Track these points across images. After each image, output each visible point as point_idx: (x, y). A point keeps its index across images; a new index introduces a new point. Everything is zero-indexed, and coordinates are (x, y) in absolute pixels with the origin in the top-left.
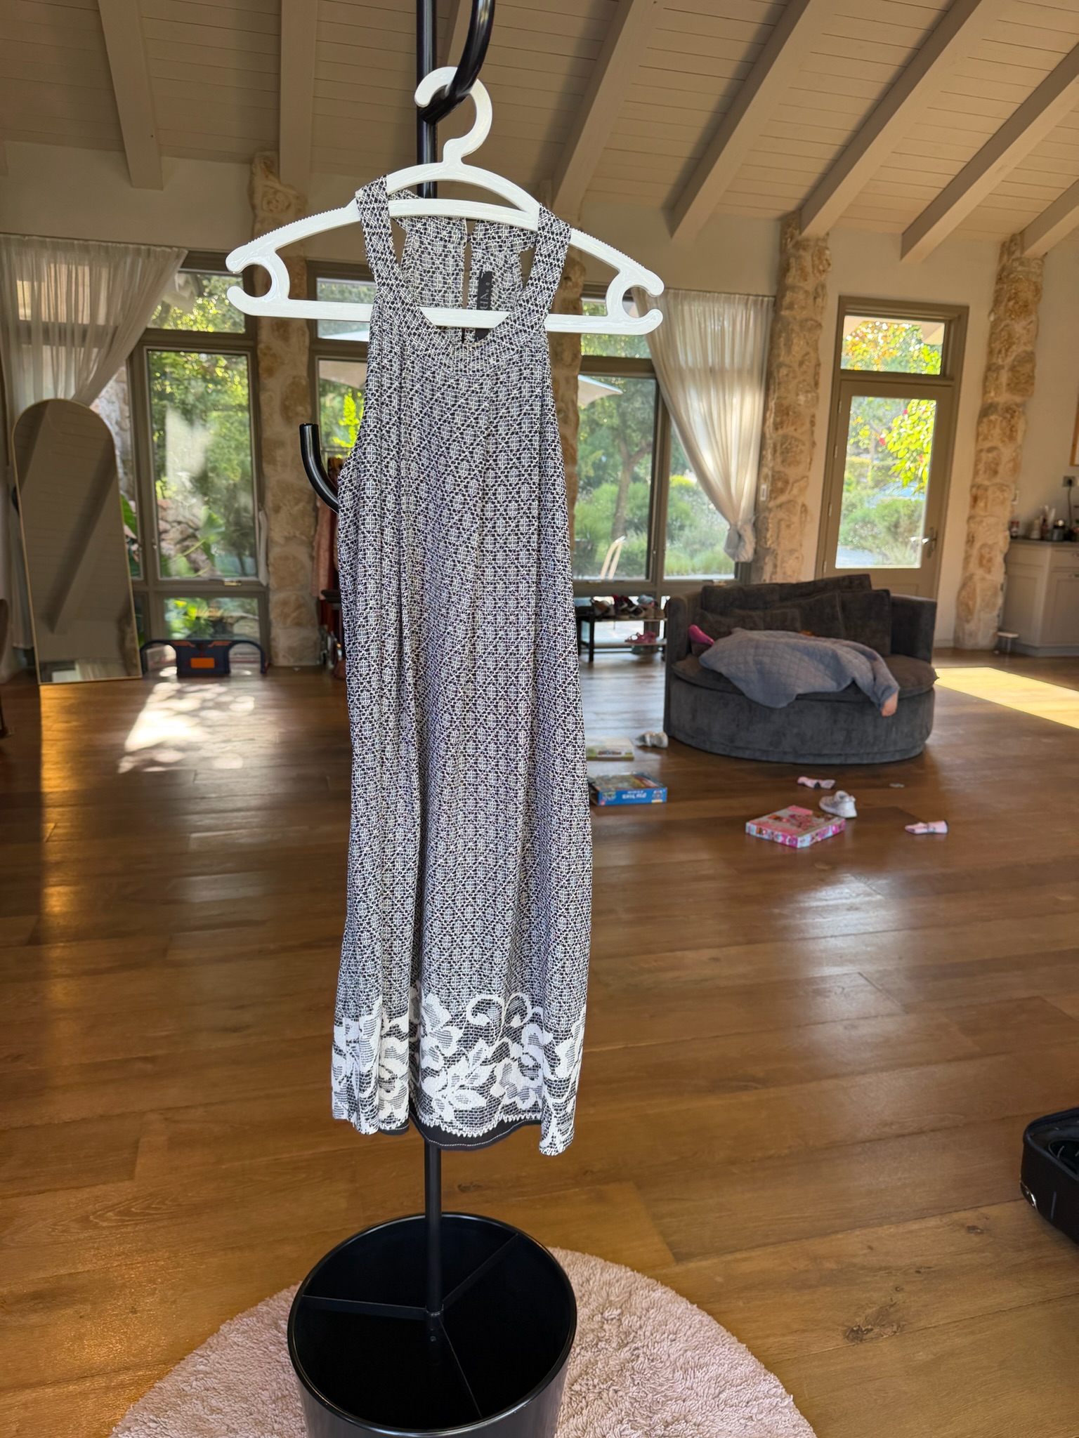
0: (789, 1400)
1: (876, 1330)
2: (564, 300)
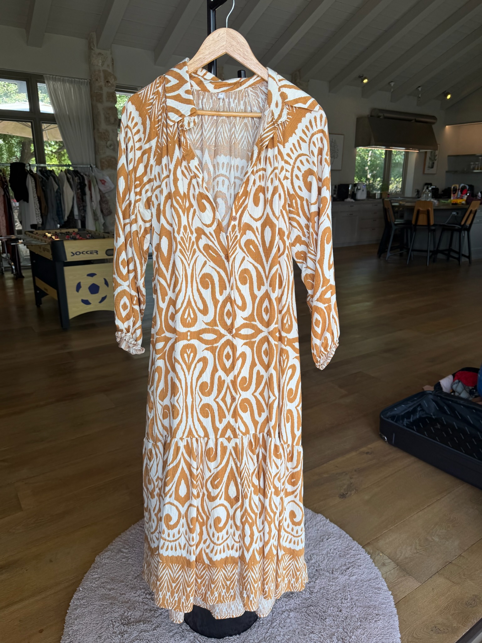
0: (328, 521)
1: (349, 493)
2: (108, 93)
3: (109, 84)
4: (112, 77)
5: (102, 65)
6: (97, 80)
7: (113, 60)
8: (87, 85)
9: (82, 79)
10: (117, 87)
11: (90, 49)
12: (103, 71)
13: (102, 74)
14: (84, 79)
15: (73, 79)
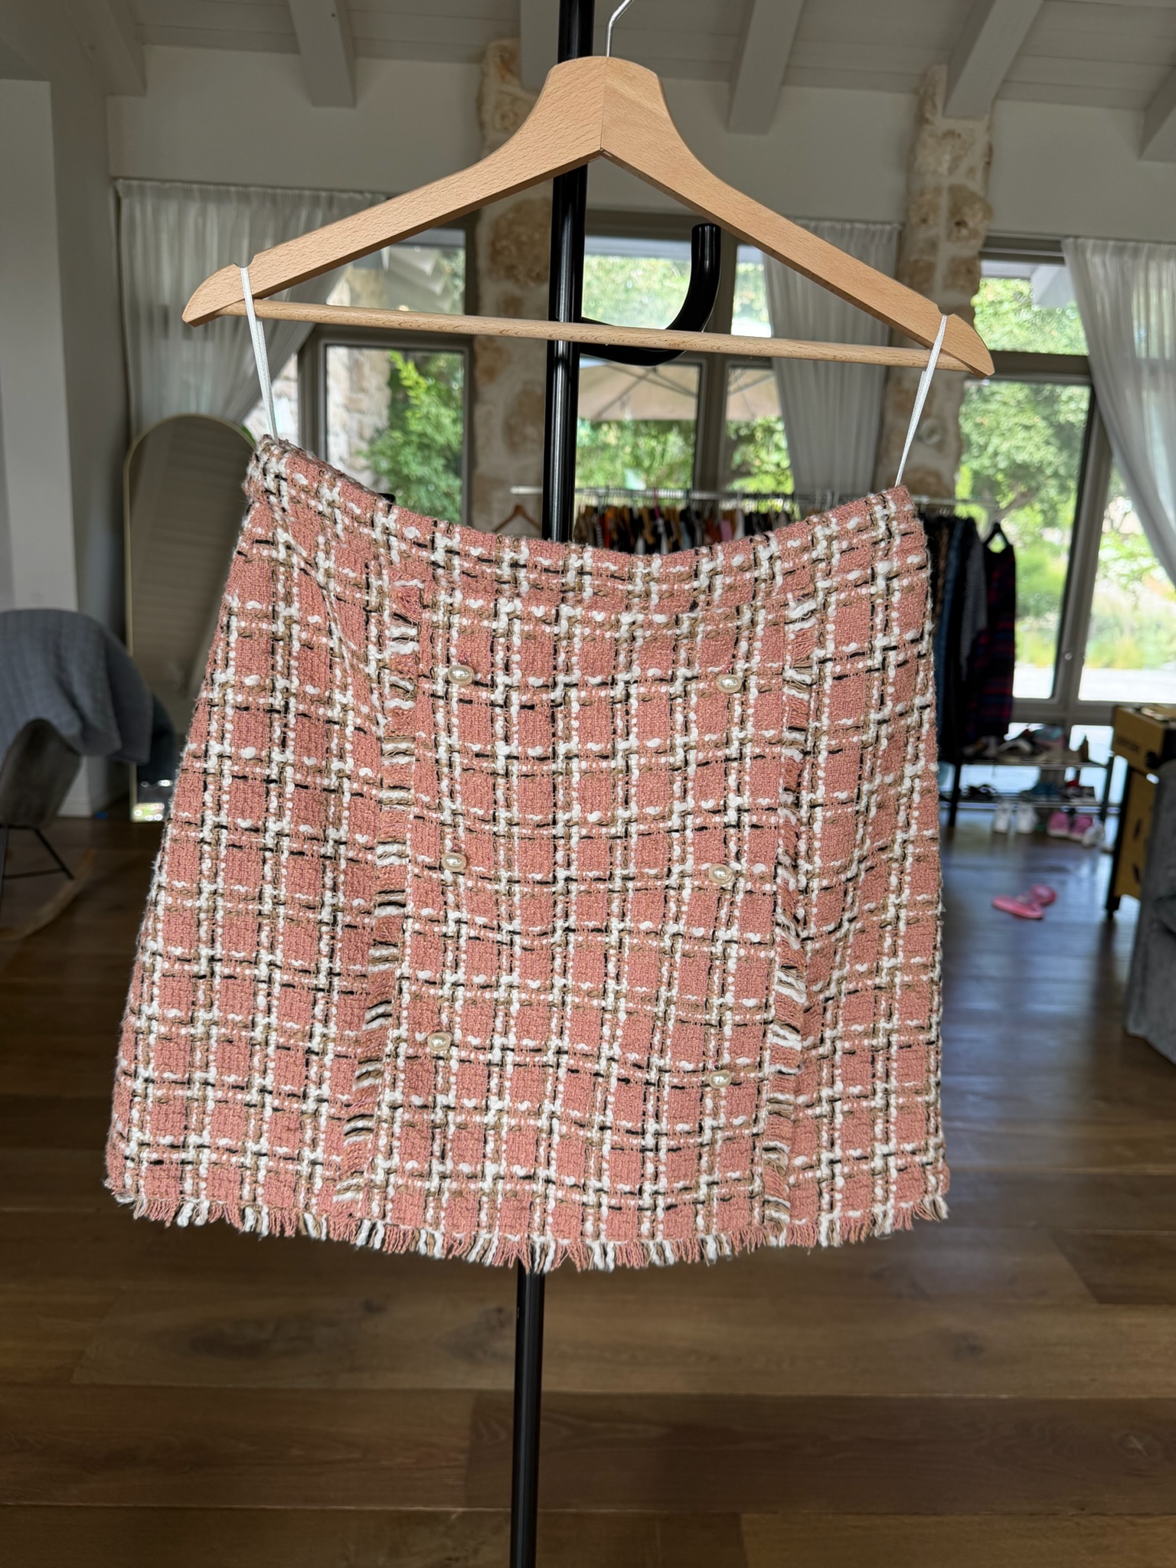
2: (953, 260)
3: (964, 232)
4: (977, 206)
5: (952, 170)
6: (924, 221)
7: (990, 151)
8: (889, 240)
9: (875, 223)
10: (990, 241)
11: (921, 120)
12: (954, 190)
13: (944, 201)
14: (883, 223)
15: (848, 226)
